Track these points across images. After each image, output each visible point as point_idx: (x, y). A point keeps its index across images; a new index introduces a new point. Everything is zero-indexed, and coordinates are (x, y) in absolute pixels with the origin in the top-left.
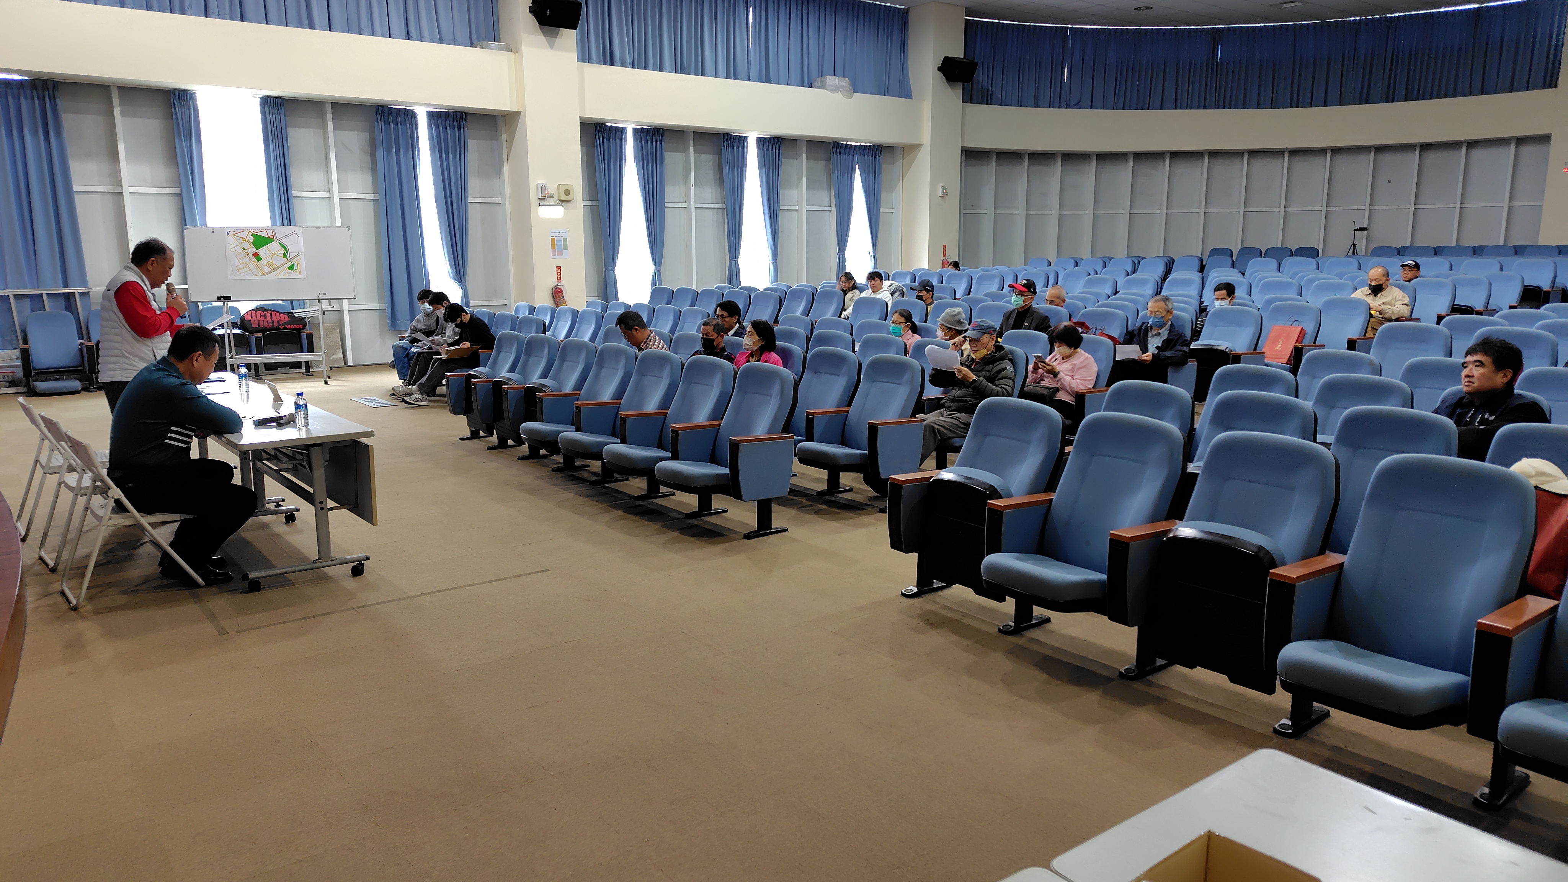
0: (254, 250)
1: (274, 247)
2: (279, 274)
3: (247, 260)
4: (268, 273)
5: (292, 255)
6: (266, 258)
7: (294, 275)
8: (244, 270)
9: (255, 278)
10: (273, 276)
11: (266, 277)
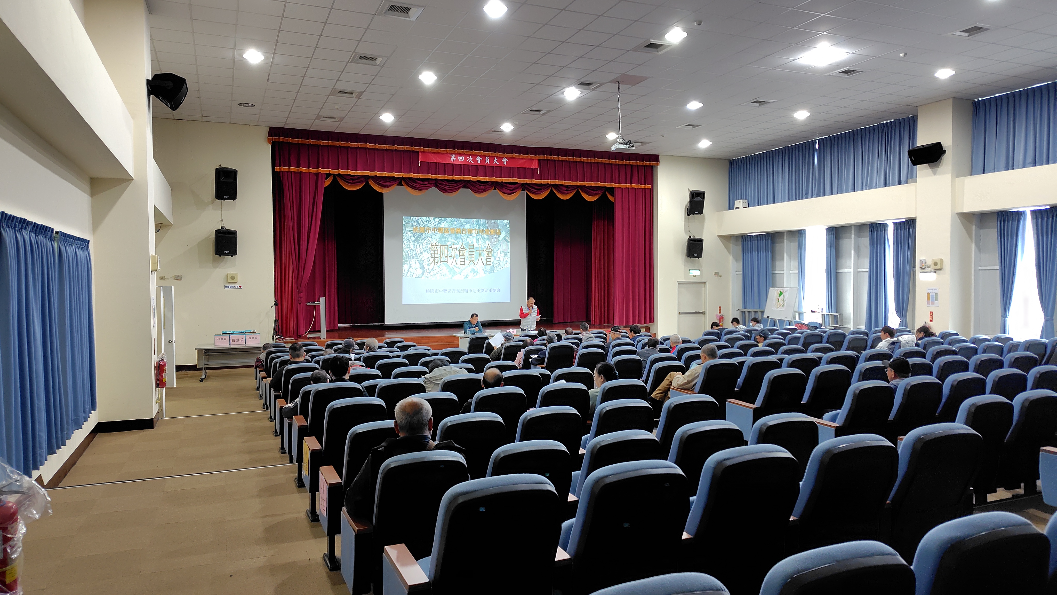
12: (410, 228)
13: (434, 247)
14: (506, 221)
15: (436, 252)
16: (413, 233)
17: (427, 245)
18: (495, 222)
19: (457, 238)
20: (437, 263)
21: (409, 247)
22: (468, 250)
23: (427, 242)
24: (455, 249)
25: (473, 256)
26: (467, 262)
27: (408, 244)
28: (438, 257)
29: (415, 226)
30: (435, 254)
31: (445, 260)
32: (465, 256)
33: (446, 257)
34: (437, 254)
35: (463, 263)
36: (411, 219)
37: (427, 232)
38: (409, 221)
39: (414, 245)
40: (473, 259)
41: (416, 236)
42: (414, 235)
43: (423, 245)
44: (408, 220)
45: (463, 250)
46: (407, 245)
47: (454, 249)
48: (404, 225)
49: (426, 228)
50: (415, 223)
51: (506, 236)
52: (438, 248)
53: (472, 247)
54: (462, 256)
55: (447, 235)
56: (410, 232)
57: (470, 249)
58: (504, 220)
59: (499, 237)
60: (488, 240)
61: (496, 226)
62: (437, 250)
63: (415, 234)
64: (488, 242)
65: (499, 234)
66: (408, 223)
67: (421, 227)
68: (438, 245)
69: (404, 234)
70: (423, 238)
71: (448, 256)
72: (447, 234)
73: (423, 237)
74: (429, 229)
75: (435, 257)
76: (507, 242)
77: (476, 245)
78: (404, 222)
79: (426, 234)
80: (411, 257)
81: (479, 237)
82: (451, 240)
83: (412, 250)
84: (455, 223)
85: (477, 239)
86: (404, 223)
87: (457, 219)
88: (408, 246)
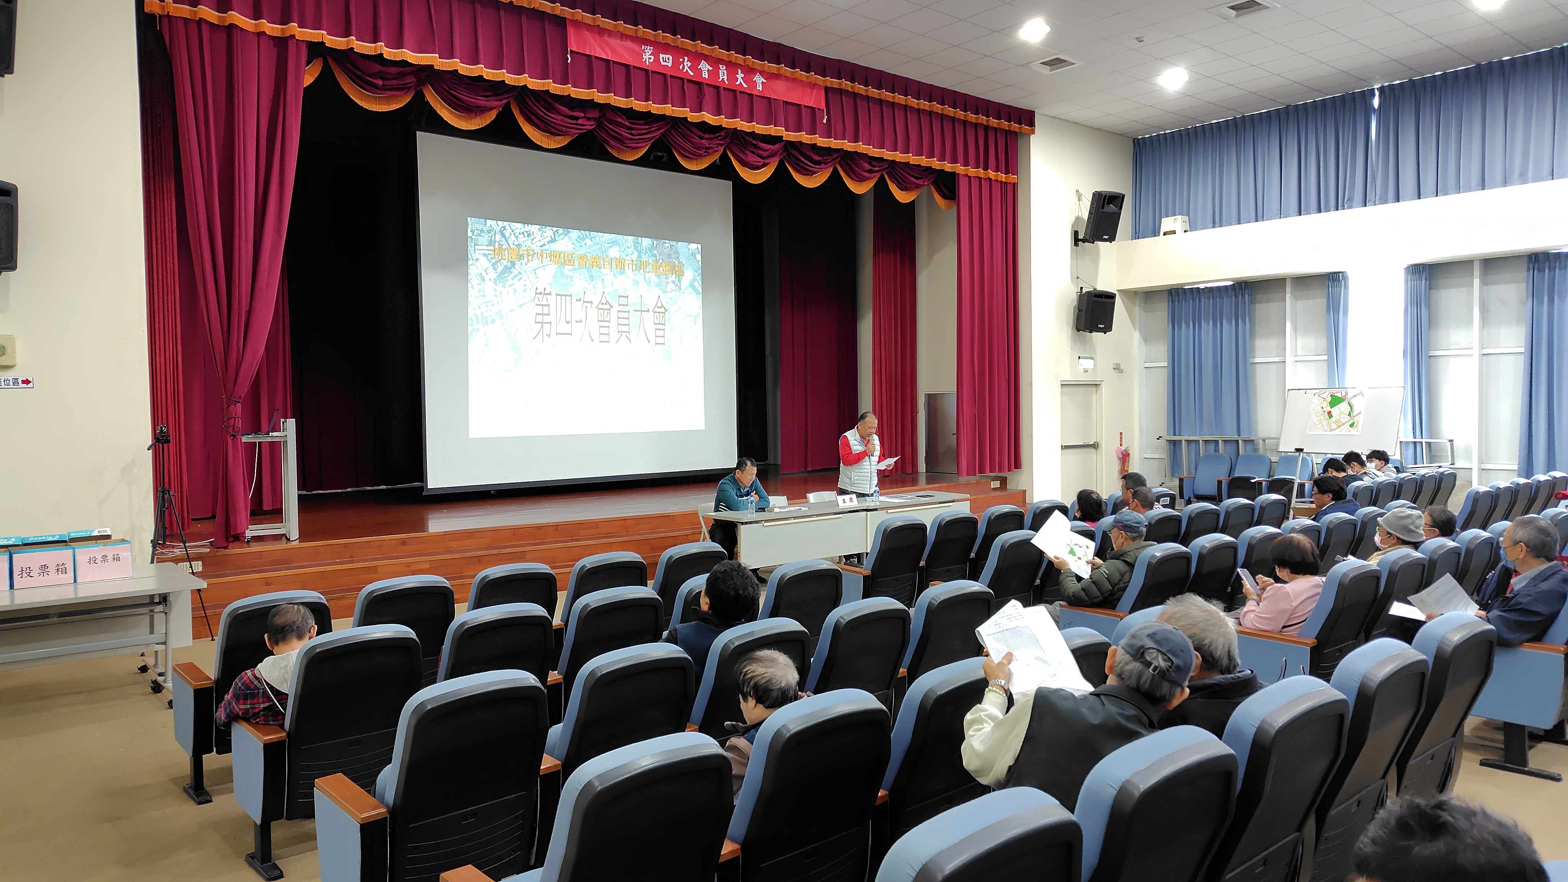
0: (1329, 409)
1: (1344, 406)
2: (1341, 431)
3: (1322, 417)
4: (1335, 430)
5: (1355, 413)
6: (1336, 416)
7: (1353, 431)
8: (1319, 426)
9: (1326, 433)
10: (1337, 432)
11: (1332, 433)
12: (485, 247)
13: (541, 297)
14: (693, 246)
15: (546, 311)
16: (493, 261)
17: (525, 291)
18: (671, 246)
19: (592, 278)
20: (549, 336)
21: (484, 296)
22: (616, 307)
23: (525, 285)
24: (589, 305)
25: (626, 322)
26: (614, 336)
27: (480, 287)
28: (550, 323)
29: (497, 244)
30: (543, 314)
31: (565, 328)
32: (609, 321)
33: (568, 322)
34: (549, 315)
35: (605, 338)
36: (488, 225)
37: (526, 259)
38: (482, 231)
39: (496, 290)
40: (626, 328)
41: (499, 269)
42: (494, 266)
43: (515, 291)
44: (480, 228)
45: (605, 306)
46: (479, 291)
47: (585, 304)
48: (469, 240)
49: (524, 250)
50: (498, 237)
51: (694, 280)
52: (551, 299)
53: (623, 301)
54: (604, 322)
55: (569, 271)
56: (485, 258)
57: (620, 305)
58: (690, 242)
59: (679, 281)
60: (658, 285)
61: (674, 256)
62: (548, 305)
63: (496, 262)
64: (658, 292)
65: (680, 274)
66: (479, 235)
67: (512, 246)
68: (550, 294)
69: (470, 262)
70: (517, 276)
71: (574, 322)
72: (570, 268)
73: (517, 272)
74: (531, 254)
75: (543, 323)
76: (697, 293)
77: (633, 299)
78: (469, 231)
79: (524, 264)
80: (489, 320)
81: (640, 277)
82: (578, 282)
83: (490, 304)
84: (588, 241)
85: (636, 283)
86: (470, 234)
87: (592, 233)
88: (481, 293)
